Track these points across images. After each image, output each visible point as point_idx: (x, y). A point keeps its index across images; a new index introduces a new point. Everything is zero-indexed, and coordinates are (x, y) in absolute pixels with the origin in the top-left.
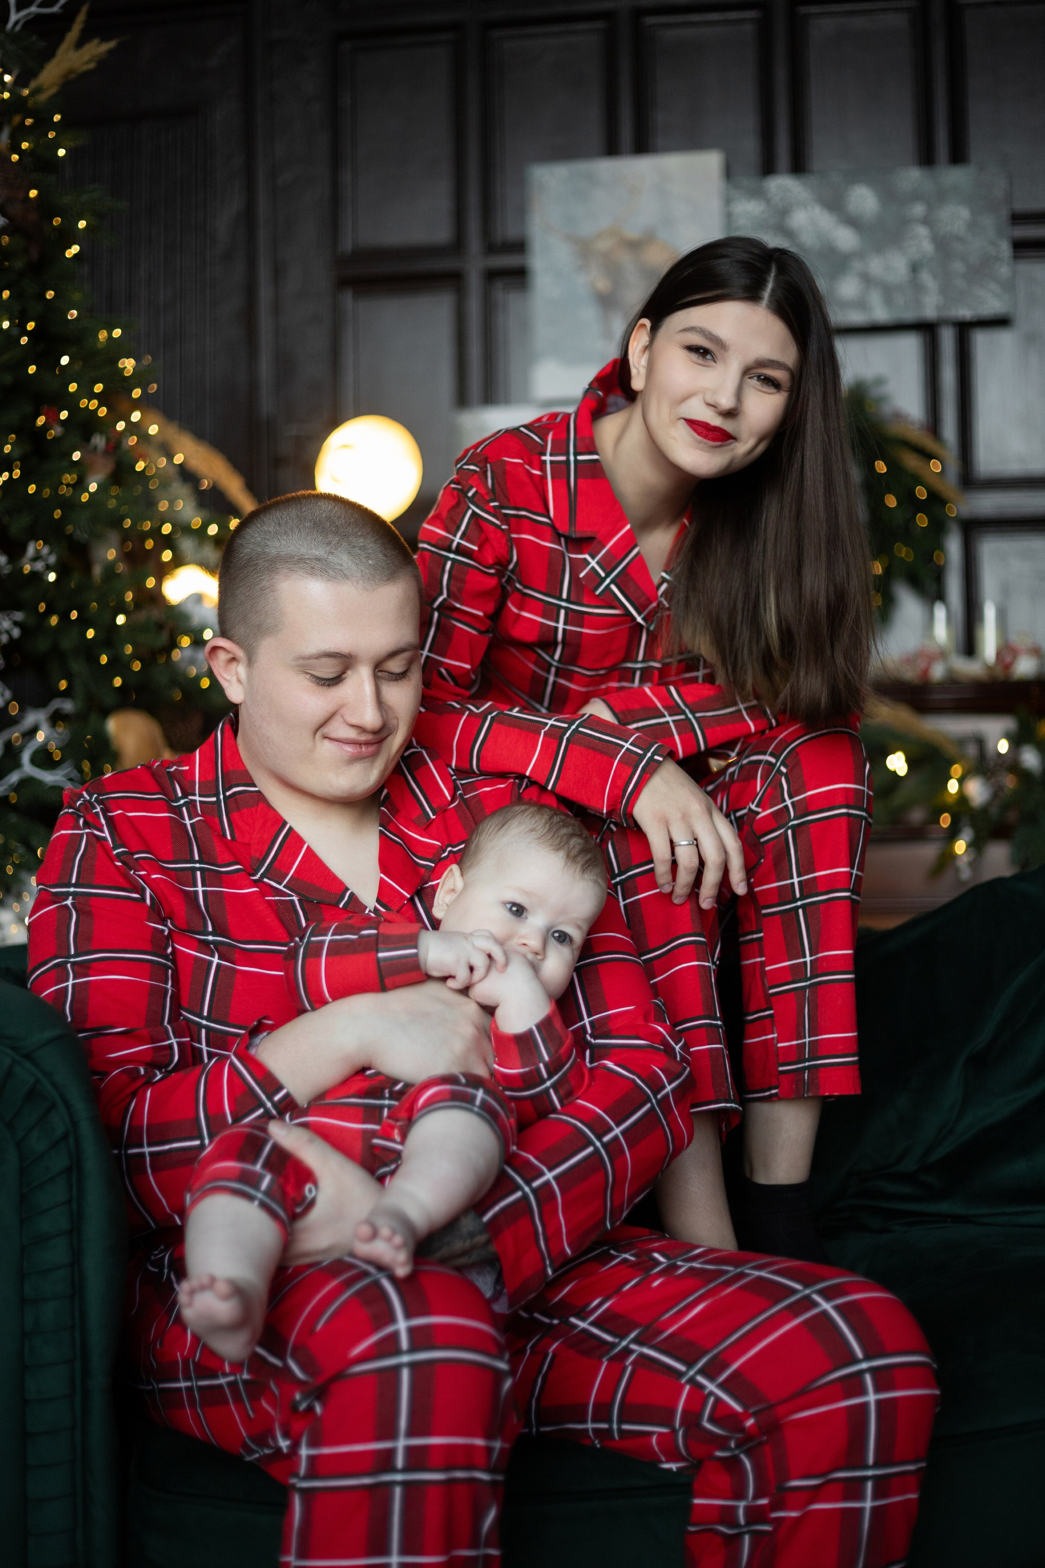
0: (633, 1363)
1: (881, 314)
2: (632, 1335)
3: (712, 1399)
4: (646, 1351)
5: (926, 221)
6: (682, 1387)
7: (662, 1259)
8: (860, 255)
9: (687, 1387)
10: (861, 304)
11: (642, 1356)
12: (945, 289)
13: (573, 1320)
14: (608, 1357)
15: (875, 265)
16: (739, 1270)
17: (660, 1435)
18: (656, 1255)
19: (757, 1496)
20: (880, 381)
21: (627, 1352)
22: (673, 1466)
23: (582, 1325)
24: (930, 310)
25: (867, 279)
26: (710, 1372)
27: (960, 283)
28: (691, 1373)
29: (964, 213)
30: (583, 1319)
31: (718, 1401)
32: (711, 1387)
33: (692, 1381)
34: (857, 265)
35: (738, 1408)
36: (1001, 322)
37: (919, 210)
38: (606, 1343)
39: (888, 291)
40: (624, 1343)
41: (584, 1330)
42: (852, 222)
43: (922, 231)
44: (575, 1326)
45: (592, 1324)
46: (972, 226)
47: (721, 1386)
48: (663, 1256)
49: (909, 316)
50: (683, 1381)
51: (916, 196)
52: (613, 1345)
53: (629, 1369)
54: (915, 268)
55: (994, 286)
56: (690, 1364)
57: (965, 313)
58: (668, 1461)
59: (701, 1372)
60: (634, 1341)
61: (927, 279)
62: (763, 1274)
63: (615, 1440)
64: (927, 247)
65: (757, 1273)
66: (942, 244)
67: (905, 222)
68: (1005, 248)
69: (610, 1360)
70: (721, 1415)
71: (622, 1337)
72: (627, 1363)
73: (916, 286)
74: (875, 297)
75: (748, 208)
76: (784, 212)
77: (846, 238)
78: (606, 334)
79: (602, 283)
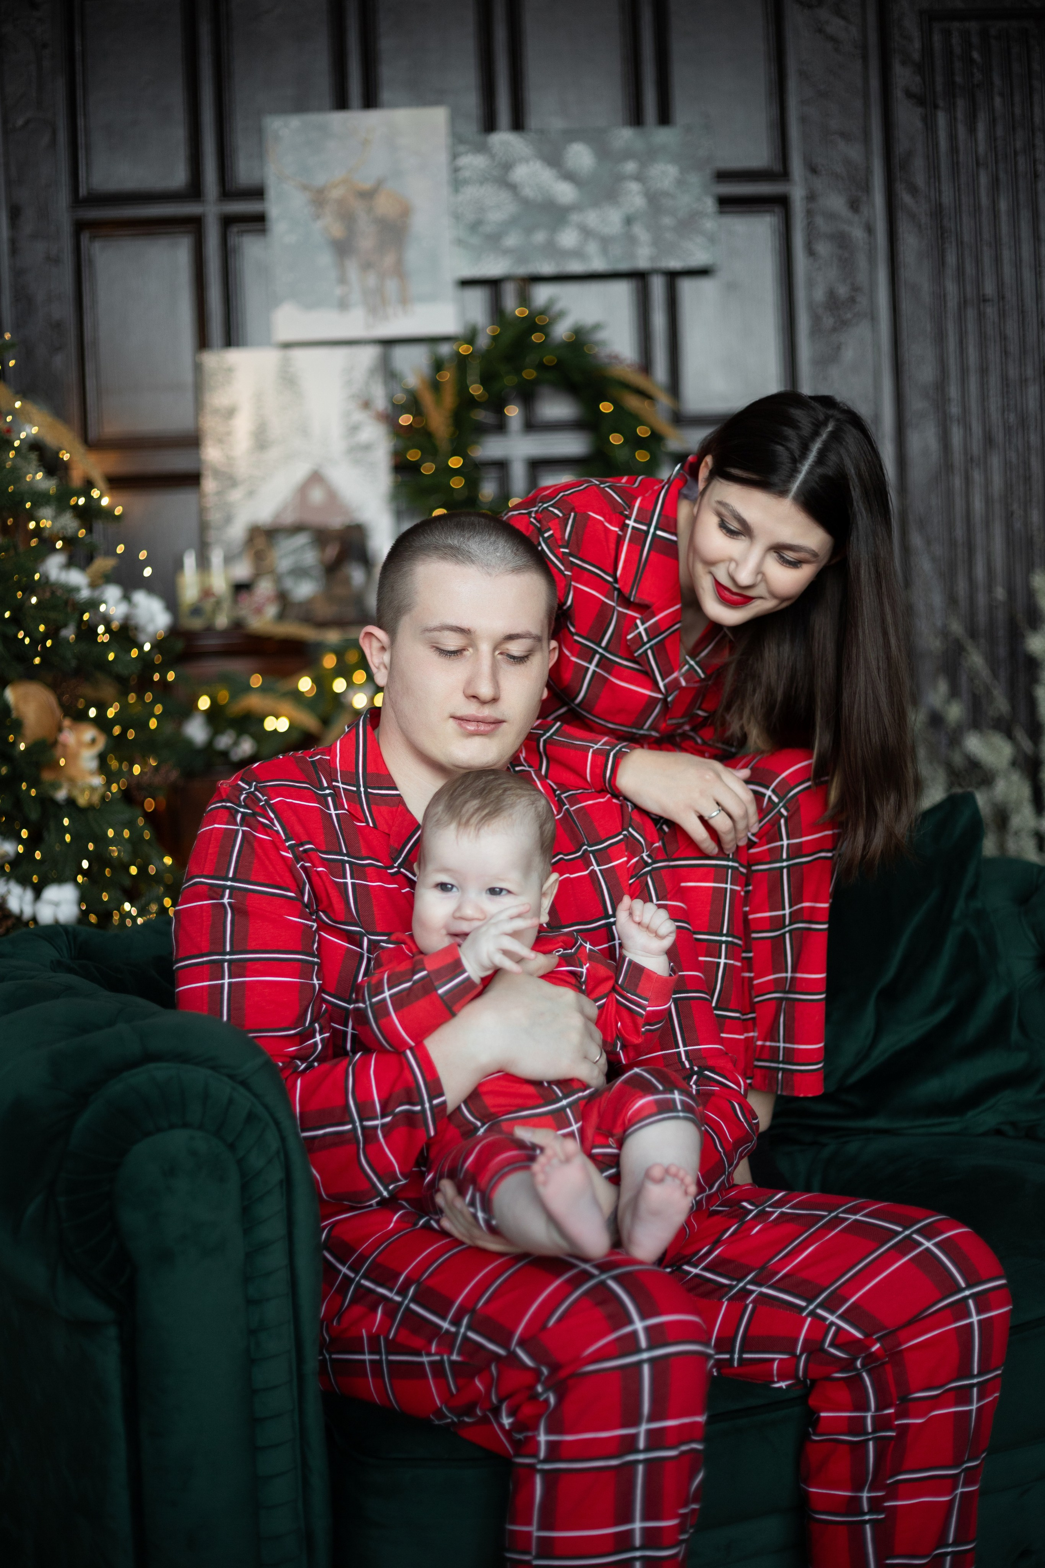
0: (753, 1301)
1: (598, 265)
2: (749, 1278)
3: (834, 1328)
4: (764, 1290)
5: (638, 178)
6: (805, 1319)
7: (749, 1207)
8: (577, 207)
9: (809, 1319)
10: (578, 254)
11: (762, 1294)
12: (657, 242)
13: (686, 1267)
14: (727, 1297)
15: (592, 218)
16: (833, 1214)
17: (781, 1360)
18: (745, 1204)
19: (880, 1407)
20: (597, 327)
21: (745, 1293)
22: (783, 1384)
23: (695, 1271)
24: (642, 263)
25: (585, 231)
26: (830, 1305)
27: (669, 236)
28: (811, 1307)
29: (673, 171)
30: (695, 1266)
31: (839, 1329)
32: (832, 1318)
33: (812, 1313)
34: (575, 217)
35: (859, 1335)
36: (703, 272)
37: (630, 167)
38: (725, 1285)
39: (605, 242)
40: (741, 1285)
41: (697, 1275)
42: (569, 176)
43: (634, 187)
44: (689, 1272)
45: (703, 1269)
46: (680, 183)
47: (841, 1317)
48: (751, 1204)
49: (624, 265)
50: (804, 1314)
51: (628, 154)
52: (731, 1287)
53: (750, 1306)
54: (629, 221)
55: (701, 240)
56: (810, 1301)
57: (675, 264)
58: (778, 1382)
59: (821, 1306)
60: (751, 1282)
61: (640, 231)
62: (858, 1217)
63: (734, 1367)
64: (640, 202)
65: (854, 1217)
66: (654, 199)
67: (620, 178)
68: (710, 205)
69: (729, 1300)
70: (842, 1340)
71: (739, 1280)
72: (748, 1302)
73: (631, 240)
74: (592, 248)
75: (474, 162)
76: (507, 167)
77: (565, 192)
78: (343, 280)
79: (337, 230)
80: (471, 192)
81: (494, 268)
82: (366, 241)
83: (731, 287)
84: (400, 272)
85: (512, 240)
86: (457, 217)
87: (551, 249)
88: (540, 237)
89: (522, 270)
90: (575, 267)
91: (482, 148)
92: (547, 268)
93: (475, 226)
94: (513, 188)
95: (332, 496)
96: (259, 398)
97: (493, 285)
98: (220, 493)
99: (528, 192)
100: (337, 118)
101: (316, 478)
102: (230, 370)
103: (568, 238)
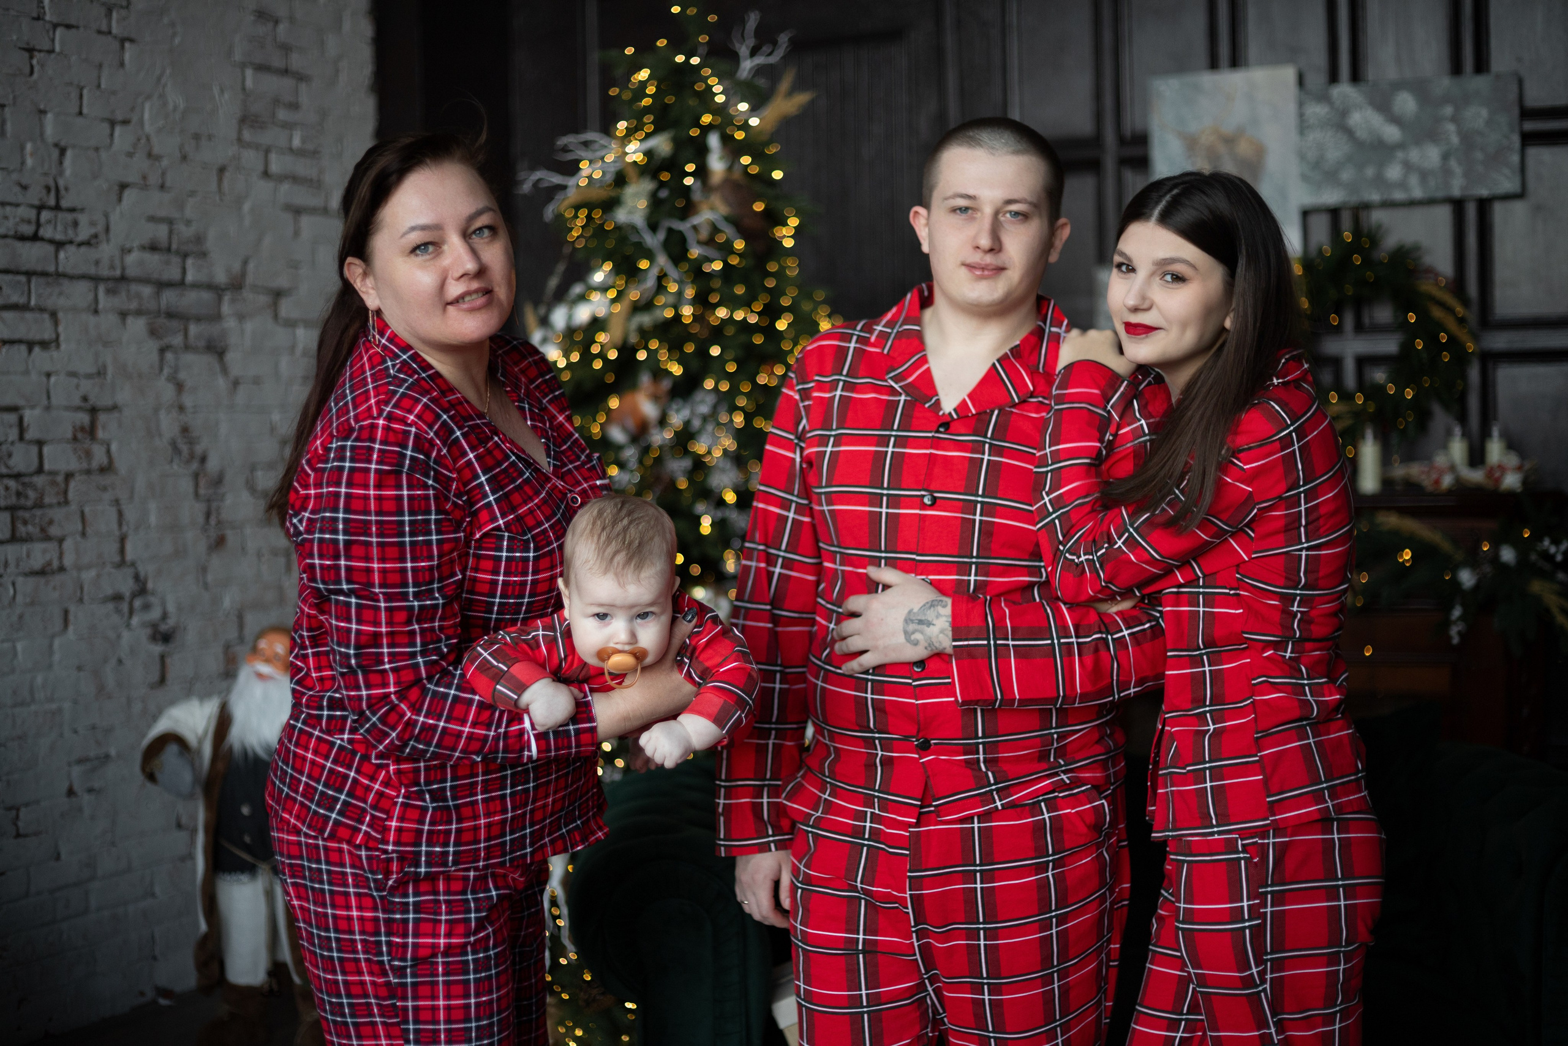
1: (1418, 193)
5: (1454, 119)
8: (1401, 146)
10: (1403, 185)
12: (1467, 174)
15: (1414, 155)
20: (1416, 248)
24: (1456, 192)
25: (1408, 166)
27: (1479, 168)
29: (1484, 112)
34: (1399, 154)
36: (1515, 196)
37: (1448, 110)
39: (1424, 175)
42: (1395, 120)
43: (1451, 128)
46: (1489, 123)
49: (1440, 194)
51: (1446, 99)
54: (1445, 157)
55: (1506, 171)
57: (1484, 192)
61: (1453, 163)
64: (1455, 140)
66: (1466, 137)
67: (1439, 120)
68: (1516, 139)
73: (1447, 172)
74: (1414, 180)
75: (1317, 111)
76: (1344, 113)
77: (1392, 133)
80: (1315, 136)
81: (1331, 197)
83: (1538, 209)
85: (1346, 175)
86: (1302, 157)
87: (1379, 181)
88: (1370, 172)
89: (1354, 199)
90: (1399, 195)
91: (1323, 98)
92: (1375, 197)
93: (1317, 165)
94: (1349, 132)
97: (1334, 212)
99: (1361, 134)
100: (1208, 79)
103: (1394, 172)
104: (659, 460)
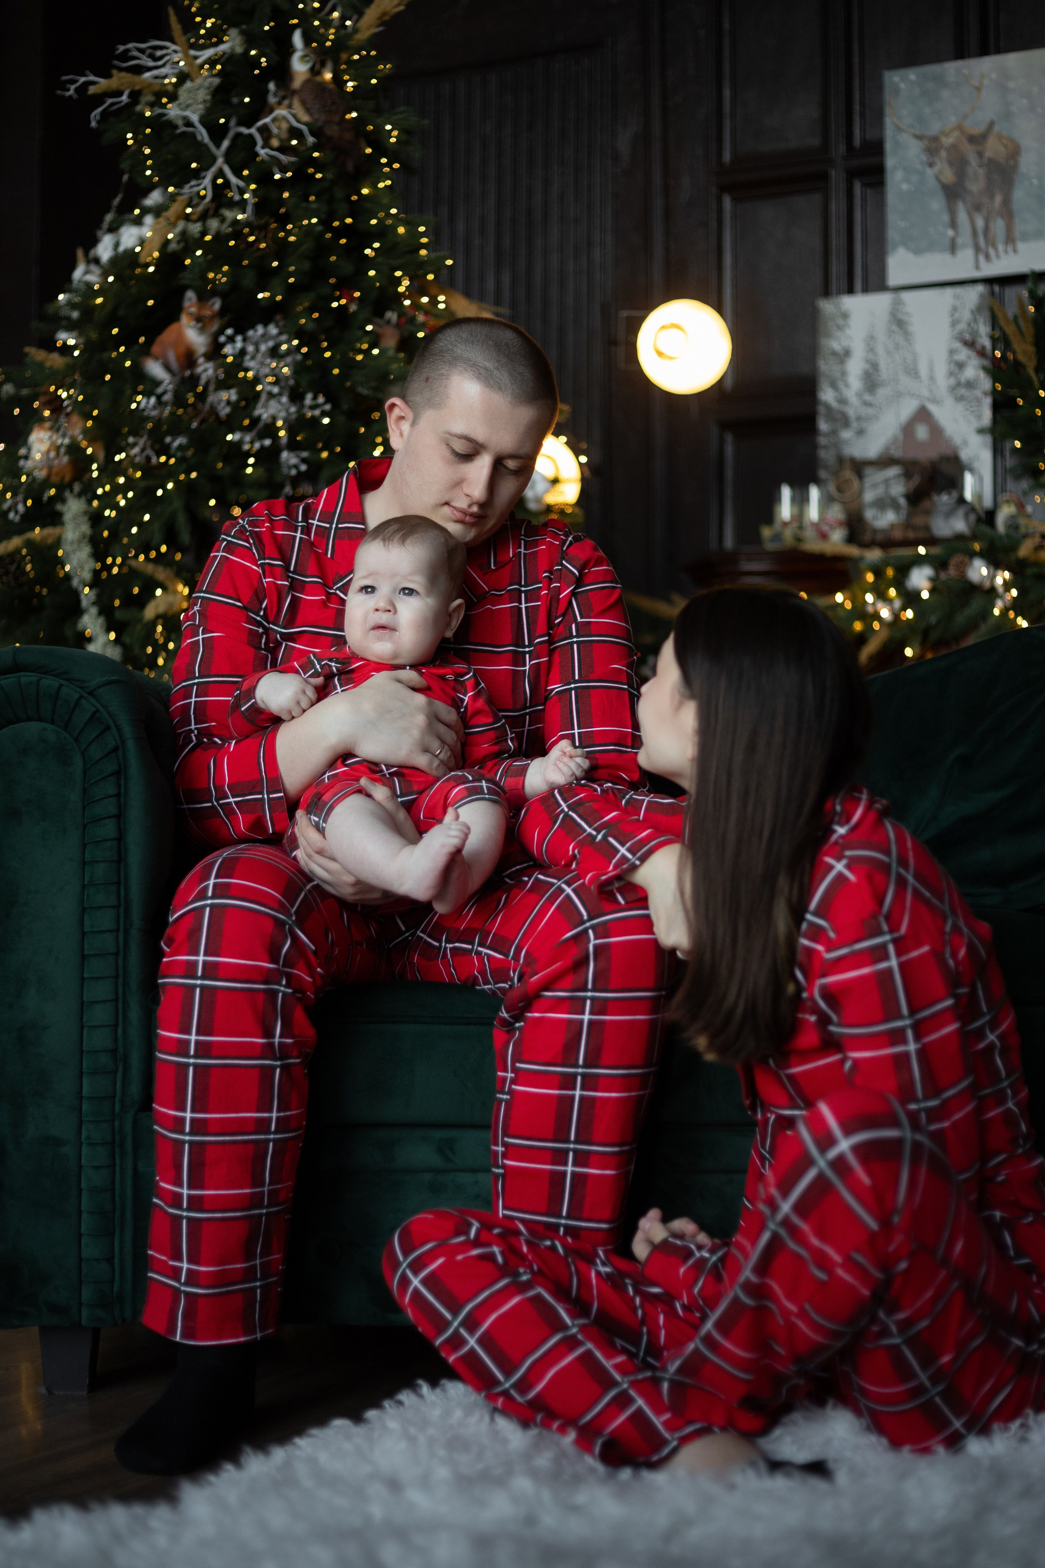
78: (953, 224)
79: (949, 176)
82: (975, 185)
84: (1008, 213)
95: (936, 430)
96: (870, 341)
98: (834, 432)
100: (953, 68)
101: (923, 415)
102: (845, 316)
104: (201, 397)
